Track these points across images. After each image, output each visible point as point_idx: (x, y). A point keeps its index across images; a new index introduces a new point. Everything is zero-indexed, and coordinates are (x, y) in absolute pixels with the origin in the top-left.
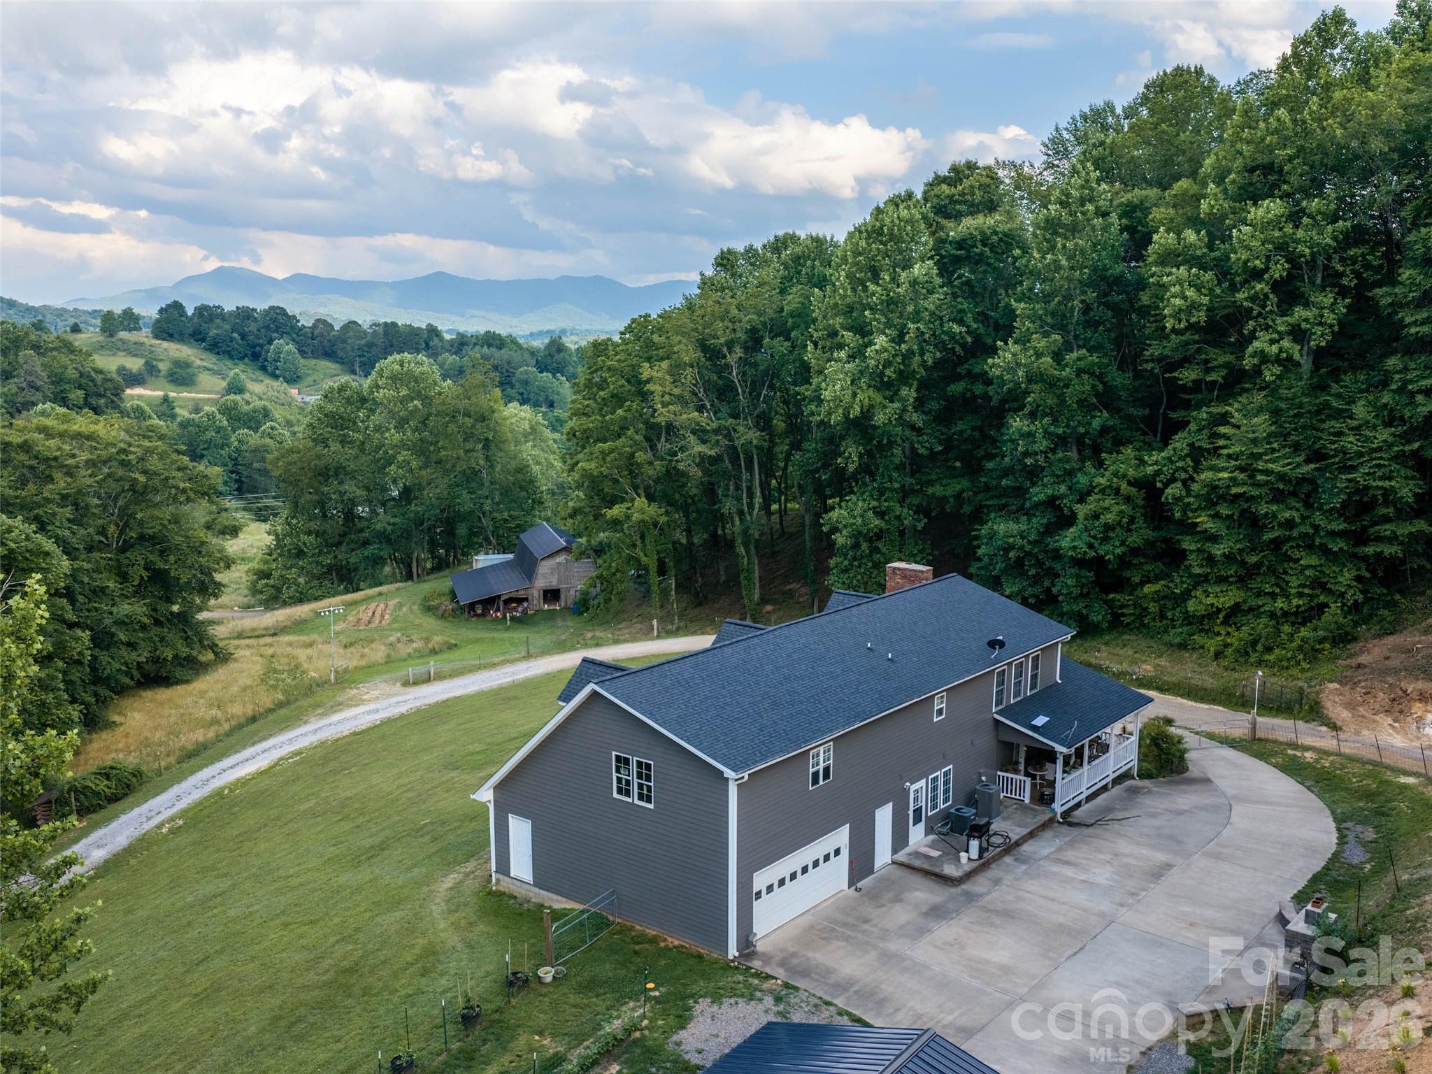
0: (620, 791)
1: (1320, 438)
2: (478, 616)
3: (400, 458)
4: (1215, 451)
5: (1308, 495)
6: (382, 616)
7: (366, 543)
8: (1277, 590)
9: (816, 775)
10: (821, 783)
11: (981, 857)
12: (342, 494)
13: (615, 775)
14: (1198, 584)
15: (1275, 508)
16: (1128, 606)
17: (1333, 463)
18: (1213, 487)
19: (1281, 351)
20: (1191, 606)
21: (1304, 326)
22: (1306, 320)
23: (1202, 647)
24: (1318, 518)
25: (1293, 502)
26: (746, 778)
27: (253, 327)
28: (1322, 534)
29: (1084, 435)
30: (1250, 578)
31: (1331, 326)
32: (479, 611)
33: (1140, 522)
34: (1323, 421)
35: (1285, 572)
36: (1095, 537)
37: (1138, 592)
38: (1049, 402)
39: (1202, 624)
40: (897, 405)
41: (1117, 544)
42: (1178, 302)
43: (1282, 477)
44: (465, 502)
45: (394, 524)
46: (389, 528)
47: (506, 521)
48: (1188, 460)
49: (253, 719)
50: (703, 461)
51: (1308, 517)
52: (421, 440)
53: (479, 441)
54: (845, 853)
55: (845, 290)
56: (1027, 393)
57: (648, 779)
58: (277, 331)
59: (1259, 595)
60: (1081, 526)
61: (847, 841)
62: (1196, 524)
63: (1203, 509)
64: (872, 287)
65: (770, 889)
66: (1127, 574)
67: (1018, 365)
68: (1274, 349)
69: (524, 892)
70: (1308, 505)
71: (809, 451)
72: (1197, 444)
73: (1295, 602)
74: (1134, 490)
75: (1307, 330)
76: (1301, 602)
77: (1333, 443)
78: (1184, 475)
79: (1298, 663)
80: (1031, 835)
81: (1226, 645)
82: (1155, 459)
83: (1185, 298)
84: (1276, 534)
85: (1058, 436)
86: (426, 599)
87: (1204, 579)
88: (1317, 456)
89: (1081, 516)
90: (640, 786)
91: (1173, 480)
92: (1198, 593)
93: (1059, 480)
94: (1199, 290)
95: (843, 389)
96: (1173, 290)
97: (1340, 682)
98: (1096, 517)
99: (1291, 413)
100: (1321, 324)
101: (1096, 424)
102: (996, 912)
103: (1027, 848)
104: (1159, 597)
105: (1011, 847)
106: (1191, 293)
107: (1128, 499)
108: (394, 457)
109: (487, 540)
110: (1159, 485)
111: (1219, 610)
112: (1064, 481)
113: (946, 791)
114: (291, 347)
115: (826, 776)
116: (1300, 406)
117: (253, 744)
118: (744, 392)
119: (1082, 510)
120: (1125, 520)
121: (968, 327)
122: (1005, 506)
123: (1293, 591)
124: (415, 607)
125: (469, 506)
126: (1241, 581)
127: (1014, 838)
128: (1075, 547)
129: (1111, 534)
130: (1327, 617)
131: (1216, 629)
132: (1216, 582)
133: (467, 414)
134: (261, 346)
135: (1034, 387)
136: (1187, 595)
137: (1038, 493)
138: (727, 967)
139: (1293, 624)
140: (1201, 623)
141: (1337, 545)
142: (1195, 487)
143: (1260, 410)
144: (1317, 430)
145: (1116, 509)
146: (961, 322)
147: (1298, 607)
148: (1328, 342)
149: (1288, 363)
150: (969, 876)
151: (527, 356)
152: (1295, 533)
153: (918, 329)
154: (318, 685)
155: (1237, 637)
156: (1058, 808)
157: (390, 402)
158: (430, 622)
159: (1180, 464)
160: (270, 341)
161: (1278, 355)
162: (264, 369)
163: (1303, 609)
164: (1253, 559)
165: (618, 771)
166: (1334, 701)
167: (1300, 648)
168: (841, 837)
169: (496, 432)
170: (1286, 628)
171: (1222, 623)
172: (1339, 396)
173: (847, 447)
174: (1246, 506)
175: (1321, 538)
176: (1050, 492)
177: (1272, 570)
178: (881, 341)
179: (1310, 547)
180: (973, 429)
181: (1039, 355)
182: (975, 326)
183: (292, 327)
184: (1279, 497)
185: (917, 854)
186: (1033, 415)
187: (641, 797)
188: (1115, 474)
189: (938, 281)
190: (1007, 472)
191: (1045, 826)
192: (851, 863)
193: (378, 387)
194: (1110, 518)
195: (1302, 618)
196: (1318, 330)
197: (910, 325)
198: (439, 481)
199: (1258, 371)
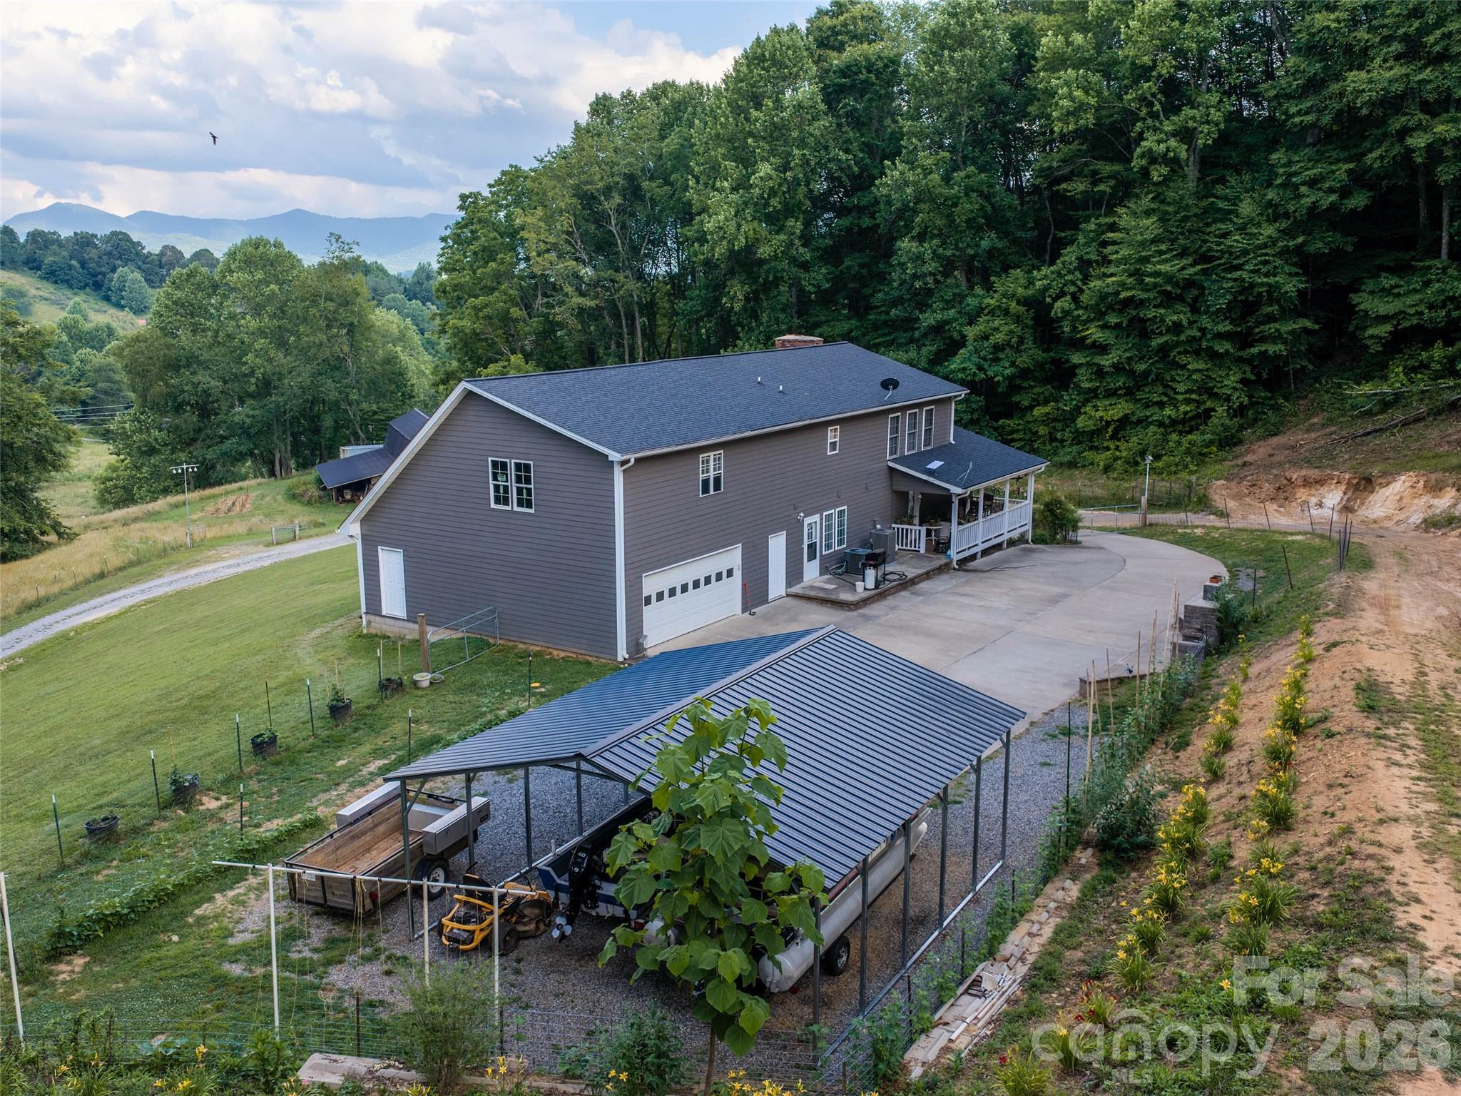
0: (497, 500)
1: (1206, 242)
2: (348, 501)
3: (257, 346)
4: (1106, 261)
5: (1195, 300)
6: (243, 505)
7: (223, 439)
8: (1165, 399)
9: (706, 482)
10: (712, 492)
11: (877, 587)
12: (196, 385)
13: (491, 482)
14: (1087, 401)
15: (1163, 311)
16: (1017, 431)
17: (1220, 265)
18: (1103, 297)
19: (1168, 149)
20: (1081, 422)
21: (1191, 124)
22: (1193, 118)
23: (1092, 464)
24: (1205, 321)
25: (1179, 307)
26: (632, 461)
27: (93, 254)
28: (1209, 336)
29: (973, 257)
30: (1138, 390)
31: (1217, 124)
32: (348, 497)
33: (1029, 343)
34: (1208, 225)
35: (1173, 380)
36: (984, 359)
37: (1028, 418)
38: (938, 222)
39: (1091, 441)
40: (782, 237)
41: (1007, 364)
42: (1065, 103)
43: (1169, 278)
44: (330, 390)
45: (253, 416)
46: (248, 421)
47: (375, 413)
48: (1077, 273)
49: (102, 576)
50: (581, 312)
51: (1195, 322)
52: (279, 327)
53: (342, 326)
54: (738, 574)
55: (727, 119)
56: (915, 212)
57: (528, 481)
58: (120, 258)
59: (1147, 406)
60: (971, 347)
61: (739, 562)
62: (1085, 338)
63: (1092, 321)
64: (754, 114)
65: (660, 596)
66: (1016, 399)
67: (906, 183)
68: (1162, 147)
69: (397, 630)
70: (1195, 310)
71: (692, 299)
72: (1086, 257)
73: (1183, 408)
74: (1022, 309)
75: (1195, 129)
76: (1188, 409)
77: (1219, 244)
78: (1072, 289)
79: (1186, 467)
80: (927, 576)
81: (1116, 459)
82: (1043, 276)
83: (1073, 99)
84: (1164, 339)
85: (948, 258)
86: (290, 489)
87: (1092, 395)
88: (1205, 258)
89: (970, 337)
90: (520, 491)
91: (1062, 294)
92: (1088, 409)
93: (949, 304)
94: (1087, 93)
95: (726, 219)
96: (1060, 92)
97: (1227, 479)
98: (986, 338)
99: (1179, 216)
100: (1208, 122)
101: (985, 244)
102: (893, 627)
103: (924, 586)
104: (1047, 420)
105: (906, 584)
106: (1078, 93)
107: (1018, 320)
108: (251, 345)
109: (355, 434)
110: (1048, 300)
111: (1108, 424)
112: (953, 307)
113: (841, 533)
114: (137, 275)
115: (717, 487)
116: (1187, 207)
117: (101, 595)
118: (623, 244)
119: (971, 332)
120: (1014, 340)
121: (855, 156)
122: (893, 340)
123: (1180, 397)
124: (279, 497)
125: (334, 395)
126: (1130, 393)
127: (910, 576)
128: (964, 369)
129: (1001, 355)
130: (1214, 420)
131: (1106, 444)
132: (1104, 397)
133: (329, 298)
134: (104, 274)
135: (922, 206)
136: (1077, 411)
137: (928, 319)
138: (617, 668)
139: (1180, 433)
140: (1090, 439)
141: (1222, 347)
142: (1084, 298)
143: (1148, 213)
144: (1203, 233)
145: (1005, 329)
146: (847, 151)
147: (1186, 413)
148: (1214, 140)
149: (1174, 163)
150: (865, 602)
151: (394, 284)
152: (1183, 337)
153: (804, 155)
154: (173, 549)
155: (1126, 449)
156: (954, 554)
157: (244, 287)
158: (295, 508)
159: (1069, 277)
160: (114, 270)
161: (1166, 154)
162: (107, 299)
163: (1190, 415)
164: (1142, 367)
165: (495, 478)
166: (1220, 493)
167: (1188, 452)
168: (733, 557)
169: (361, 317)
170: (1174, 437)
171: (1112, 438)
172: (1226, 198)
173: (732, 286)
174: (1134, 313)
175: (1208, 341)
176: (939, 317)
177: (1159, 379)
178: (764, 169)
179: (1197, 353)
180: (862, 266)
181: (927, 172)
182: (861, 155)
183: (137, 254)
184: (1168, 300)
185: (812, 588)
186: (921, 238)
187: (520, 503)
188: (1004, 295)
189: (822, 107)
190: (896, 303)
191: (941, 570)
192: (744, 585)
193: (231, 272)
194: (999, 338)
195: (1187, 424)
196: (1205, 128)
197: (796, 152)
198: (302, 368)
199: (1145, 172)
